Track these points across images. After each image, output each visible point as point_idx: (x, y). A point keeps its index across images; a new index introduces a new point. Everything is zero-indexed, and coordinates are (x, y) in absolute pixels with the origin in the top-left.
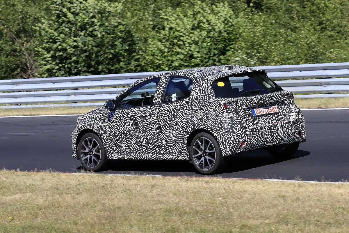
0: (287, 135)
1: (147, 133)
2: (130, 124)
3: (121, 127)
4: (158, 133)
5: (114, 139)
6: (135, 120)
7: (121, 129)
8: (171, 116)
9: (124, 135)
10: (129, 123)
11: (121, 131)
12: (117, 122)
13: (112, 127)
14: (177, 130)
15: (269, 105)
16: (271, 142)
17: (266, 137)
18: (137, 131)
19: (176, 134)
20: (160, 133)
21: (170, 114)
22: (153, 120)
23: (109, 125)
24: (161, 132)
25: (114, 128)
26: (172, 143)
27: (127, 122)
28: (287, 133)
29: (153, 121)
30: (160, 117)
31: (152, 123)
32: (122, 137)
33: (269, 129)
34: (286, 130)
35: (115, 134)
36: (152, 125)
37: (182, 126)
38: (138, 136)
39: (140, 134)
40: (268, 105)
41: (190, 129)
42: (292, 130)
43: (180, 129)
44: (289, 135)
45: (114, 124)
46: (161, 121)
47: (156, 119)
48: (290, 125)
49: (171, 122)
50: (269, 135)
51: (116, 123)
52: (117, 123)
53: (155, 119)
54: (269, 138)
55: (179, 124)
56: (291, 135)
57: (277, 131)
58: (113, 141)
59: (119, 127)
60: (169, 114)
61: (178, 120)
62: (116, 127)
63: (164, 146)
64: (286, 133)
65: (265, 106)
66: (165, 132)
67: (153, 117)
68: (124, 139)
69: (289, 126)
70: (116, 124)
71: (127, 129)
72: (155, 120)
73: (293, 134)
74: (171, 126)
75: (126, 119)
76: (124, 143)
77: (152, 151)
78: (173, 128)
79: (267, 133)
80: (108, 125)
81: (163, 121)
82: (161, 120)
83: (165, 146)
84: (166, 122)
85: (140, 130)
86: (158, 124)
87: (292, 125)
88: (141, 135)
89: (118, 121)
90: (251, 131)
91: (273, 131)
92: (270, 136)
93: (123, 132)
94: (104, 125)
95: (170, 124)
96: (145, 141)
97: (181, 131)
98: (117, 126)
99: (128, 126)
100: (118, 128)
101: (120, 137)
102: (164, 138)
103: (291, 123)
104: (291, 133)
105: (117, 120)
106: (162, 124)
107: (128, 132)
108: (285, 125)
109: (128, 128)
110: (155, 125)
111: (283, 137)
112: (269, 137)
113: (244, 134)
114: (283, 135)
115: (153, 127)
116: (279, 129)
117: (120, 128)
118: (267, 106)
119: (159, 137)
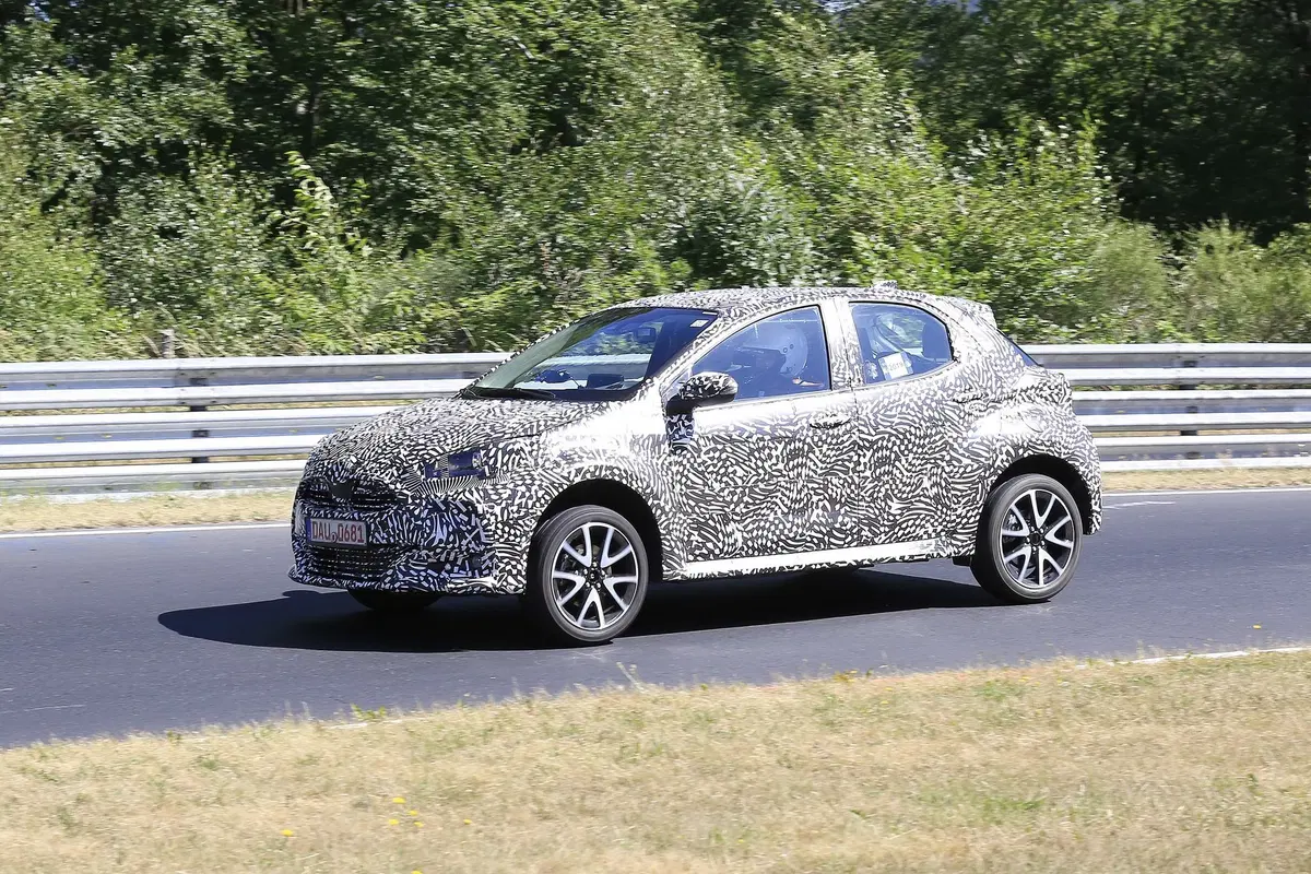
1: (835, 481)
2: (774, 453)
3: (732, 465)
4: (878, 479)
5: (700, 507)
6: (793, 440)
7: (735, 472)
8: (922, 422)
9: (743, 493)
10: (767, 451)
11: (732, 479)
12: (715, 450)
13: (695, 469)
14: (949, 463)
18: (799, 475)
19: (944, 475)
20: (886, 478)
21: (920, 416)
22: (862, 436)
23: (681, 464)
24: (889, 473)
25: (702, 473)
26: (923, 506)
27: (759, 450)
29: (863, 440)
30: (885, 427)
31: (860, 447)
32: (735, 498)
35: (707, 491)
36: (859, 452)
37: (966, 450)
38: (799, 492)
39: (810, 485)
41: (1004, 457)
43: (960, 461)
45: (704, 457)
46: (893, 439)
47: (874, 433)
49: (927, 440)
51: (712, 454)
52: (717, 455)
53: (870, 434)
55: (956, 446)
58: (694, 516)
59: (727, 468)
60: (916, 416)
61: (949, 434)
62: (711, 469)
63: (891, 518)
66: (905, 473)
67: (861, 428)
68: (742, 505)
70: (712, 459)
71: (761, 471)
72: (870, 438)
74: (926, 453)
75: (755, 438)
76: (735, 521)
77: (843, 539)
78: (935, 459)
80: (676, 463)
81: (897, 437)
82: (891, 435)
83: (898, 517)
84: (909, 441)
85: (811, 473)
86: (882, 448)
88: (813, 489)
89: (720, 447)
93: (740, 482)
94: (660, 462)
95: (923, 446)
96: (824, 507)
97: (967, 466)
98: (715, 466)
99: (763, 461)
100: (722, 471)
101: (724, 501)
102: (896, 492)
105: (716, 442)
106: (896, 448)
107: (763, 481)
109: (763, 468)
110: (869, 454)
115: (862, 460)
117: (730, 470)
119: (879, 491)
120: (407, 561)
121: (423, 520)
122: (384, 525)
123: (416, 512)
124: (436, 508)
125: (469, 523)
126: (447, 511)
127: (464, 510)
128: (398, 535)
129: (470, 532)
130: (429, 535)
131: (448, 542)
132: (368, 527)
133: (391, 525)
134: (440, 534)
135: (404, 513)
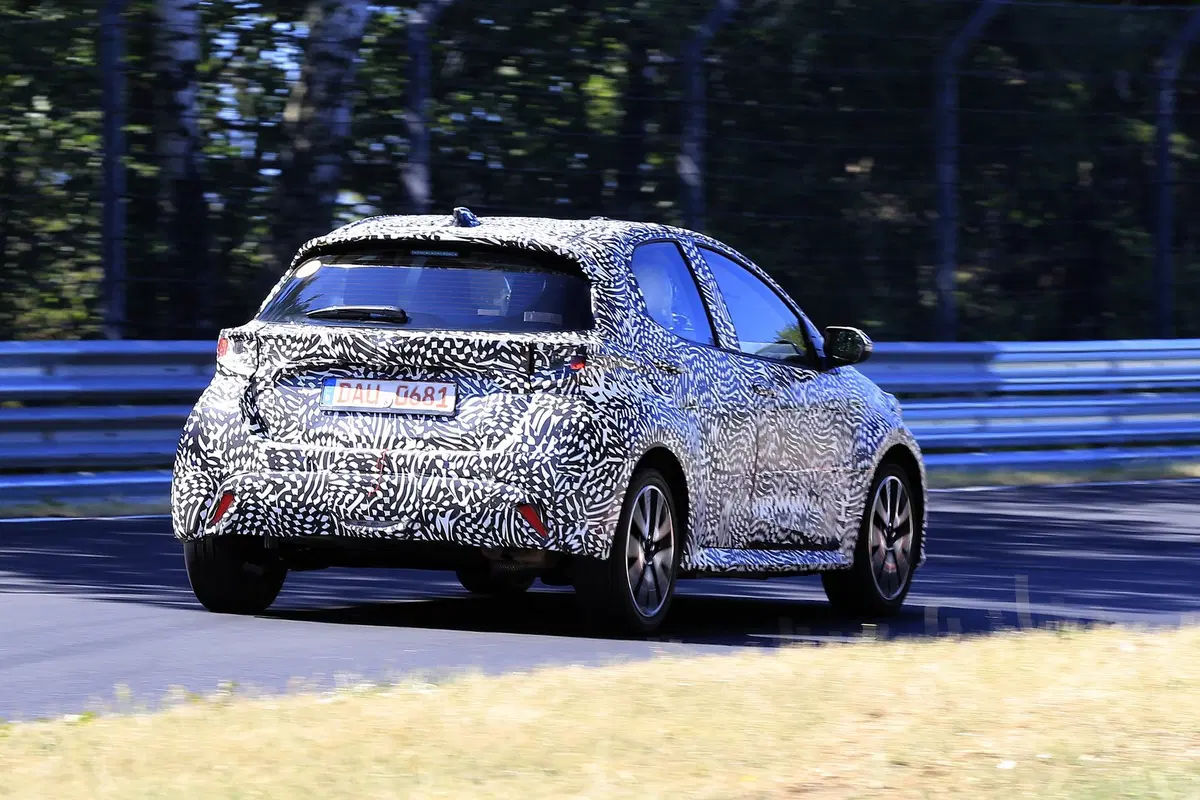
0: (447, 508)
15: (424, 375)
16: (362, 521)
17: (335, 497)
28: (451, 498)
33: (354, 465)
34: (443, 485)
40: (419, 376)
42: (479, 493)
44: (464, 509)
48: (469, 468)
50: (354, 491)
54: (351, 502)
56: (474, 510)
57: (395, 482)
64: (444, 499)
65: (401, 376)
69: (467, 473)
73: (483, 506)
79: (341, 478)
87: (482, 471)
90: (266, 457)
91: (377, 476)
92: (356, 496)
103: (478, 462)
104: (471, 502)
108: (446, 465)
111: (427, 512)
112: (349, 497)
113: (231, 464)
114: (428, 505)
116: (412, 475)
118: (410, 379)
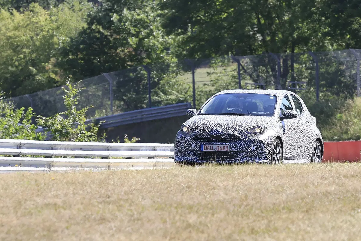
4: (303, 141)
31: (301, 133)
46: (304, 131)
63: (303, 152)
115: (301, 136)
119: (302, 145)
120: (244, 155)
121: (249, 145)
122: (236, 146)
123: (247, 142)
124: (251, 141)
125: (260, 145)
126: (254, 142)
127: (259, 142)
128: (241, 149)
129: (260, 148)
130: (250, 148)
131: (255, 150)
132: (230, 147)
133: (238, 146)
134: (253, 148)
135: (243, 142)
